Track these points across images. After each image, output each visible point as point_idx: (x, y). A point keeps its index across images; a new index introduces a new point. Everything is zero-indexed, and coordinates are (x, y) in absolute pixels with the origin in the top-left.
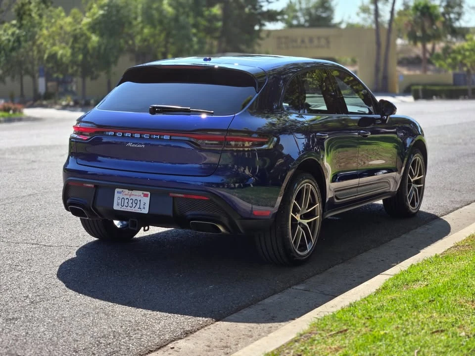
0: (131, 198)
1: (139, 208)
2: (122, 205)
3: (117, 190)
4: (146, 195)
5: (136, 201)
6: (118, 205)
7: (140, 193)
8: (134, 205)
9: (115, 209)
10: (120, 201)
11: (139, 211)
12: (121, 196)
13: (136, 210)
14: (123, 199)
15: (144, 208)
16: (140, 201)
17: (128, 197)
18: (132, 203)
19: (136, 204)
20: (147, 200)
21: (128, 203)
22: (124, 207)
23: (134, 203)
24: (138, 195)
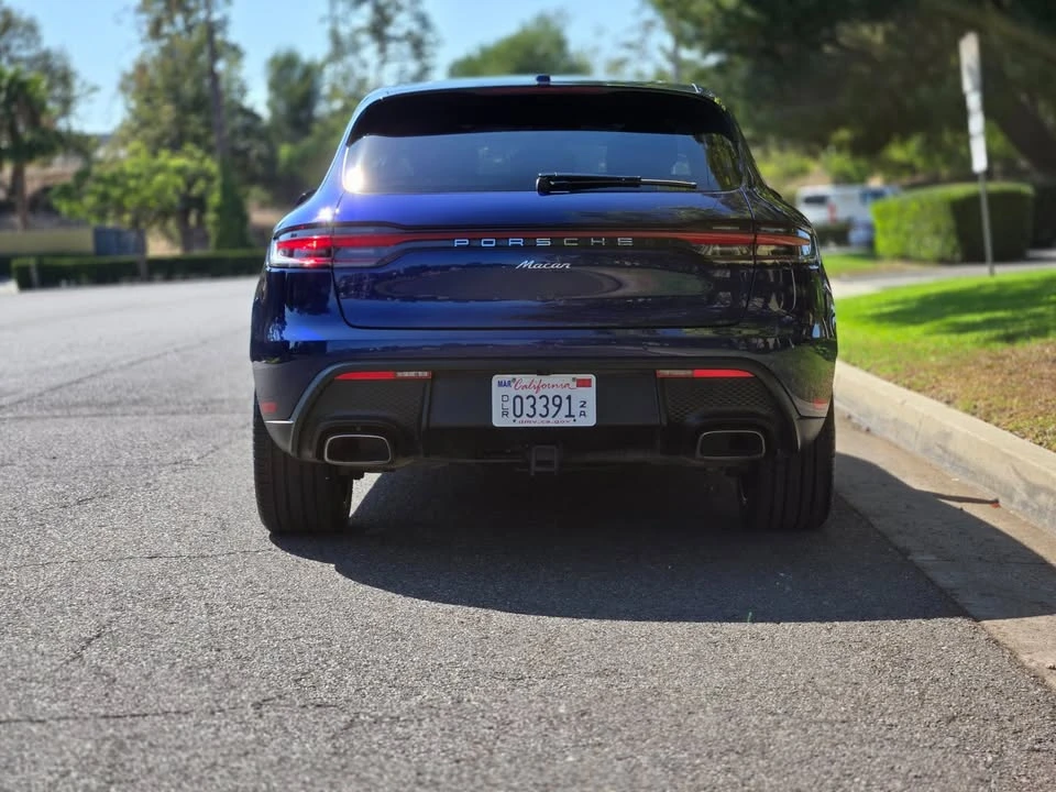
0: (542, 392)
1: (570, 416)
2: (518, 413)
3: (496, 379)
4: (584, 384)
5: (557, 401)
6: (505, 413)
7: (567, 378)
8: (553, 409)
9: (496, 425)
10: (509, 405)
11: (570, 423)
12: (512, 392)
13: (561, 421)
14: (518, 400)
15: (583, 414)
16: (569, 398)
17: (532, 392)
18: (546, 406)
19: (559, 406)
20: (590, 394)
21: (533, 406)
22: (524, 417)
23: (550, 405)
24: (559, 383)
